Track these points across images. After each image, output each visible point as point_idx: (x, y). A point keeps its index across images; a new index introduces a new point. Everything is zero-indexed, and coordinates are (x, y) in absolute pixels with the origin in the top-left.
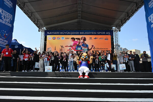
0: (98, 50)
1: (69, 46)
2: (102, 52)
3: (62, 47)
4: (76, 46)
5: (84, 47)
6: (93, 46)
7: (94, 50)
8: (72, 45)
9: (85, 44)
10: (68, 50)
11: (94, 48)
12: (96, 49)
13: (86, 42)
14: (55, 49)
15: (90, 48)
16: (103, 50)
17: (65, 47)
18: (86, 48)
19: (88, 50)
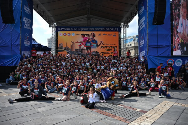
1: (79, 42)
3: (73, 43)
4: (86, 42)
5: (93, 43)
8: (82, 41)
9: (95, 40)
11: (103, 44)
13: (95, 38)
14: (66, 45)
15: (99, 44)
19: (98, 46)
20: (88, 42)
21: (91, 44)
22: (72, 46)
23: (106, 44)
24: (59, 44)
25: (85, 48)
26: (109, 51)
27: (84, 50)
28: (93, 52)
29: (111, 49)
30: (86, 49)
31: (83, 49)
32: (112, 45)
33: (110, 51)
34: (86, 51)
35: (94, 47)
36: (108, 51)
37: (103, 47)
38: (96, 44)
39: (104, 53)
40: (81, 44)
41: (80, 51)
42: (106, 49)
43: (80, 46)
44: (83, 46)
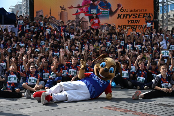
0: (128, 13)
1: (75, 7)
2: (136, 17)
3: (62, 8)
4: (88, 6)
5: (103, 7)
6: (119, 6)
7: (121, 13)
8: (81, 5)
9: (105, 3)
10: (73, 15)
11: (121, 9)
12: (125, 10)
14: (50, 13)
15: (113, 10)
16: (138, 13)
17: (67, 9)
18: (107, 9)
19: (111, 13)
20: (93, 6)
21: (98, 10)
22: (61, 15)
23: (129, 10)
24: (37, 12)
25: (87, 18)
26: (134, 24)
27: (84, 23)
28: (103, 26)
29: (138, 19)
30: (88, 20)
31: (84, 20)
32: (140, 11)
33: (136, 24)
34: (89, 24)
35: (104, 16)
36: (132, 24)
37: (122, 16)
38: (108, 10)
39: (125, 27)
40: (79, 11)
41: (78, 24)
42: (129, 20)
43: (77, 14)
44: (84, 14)
